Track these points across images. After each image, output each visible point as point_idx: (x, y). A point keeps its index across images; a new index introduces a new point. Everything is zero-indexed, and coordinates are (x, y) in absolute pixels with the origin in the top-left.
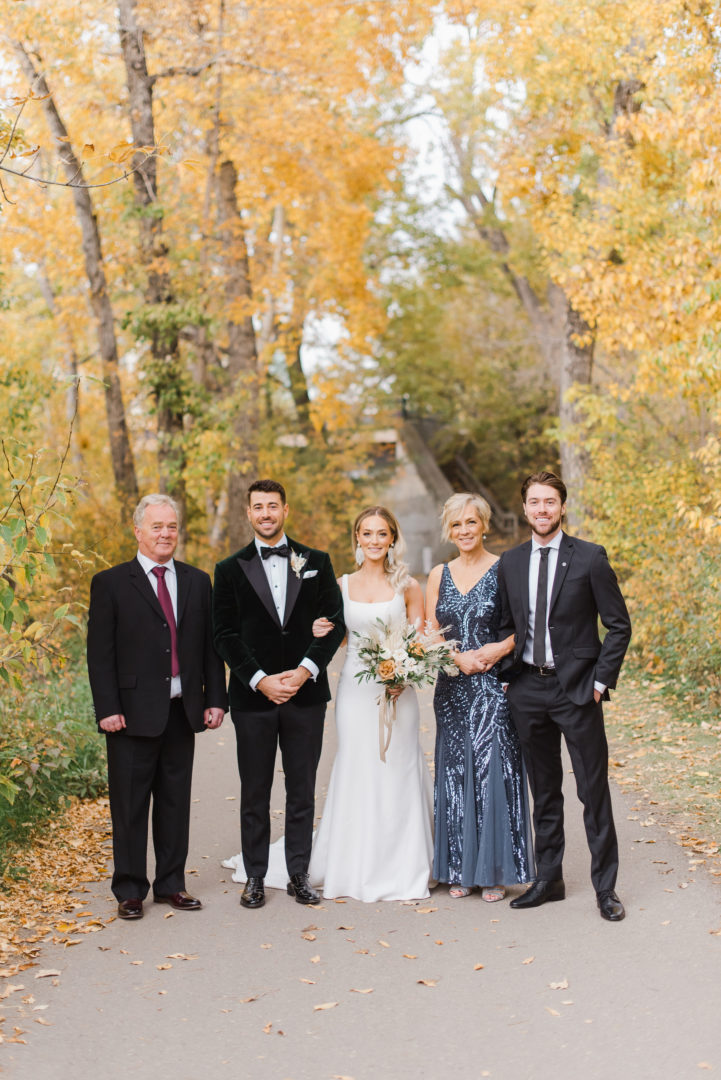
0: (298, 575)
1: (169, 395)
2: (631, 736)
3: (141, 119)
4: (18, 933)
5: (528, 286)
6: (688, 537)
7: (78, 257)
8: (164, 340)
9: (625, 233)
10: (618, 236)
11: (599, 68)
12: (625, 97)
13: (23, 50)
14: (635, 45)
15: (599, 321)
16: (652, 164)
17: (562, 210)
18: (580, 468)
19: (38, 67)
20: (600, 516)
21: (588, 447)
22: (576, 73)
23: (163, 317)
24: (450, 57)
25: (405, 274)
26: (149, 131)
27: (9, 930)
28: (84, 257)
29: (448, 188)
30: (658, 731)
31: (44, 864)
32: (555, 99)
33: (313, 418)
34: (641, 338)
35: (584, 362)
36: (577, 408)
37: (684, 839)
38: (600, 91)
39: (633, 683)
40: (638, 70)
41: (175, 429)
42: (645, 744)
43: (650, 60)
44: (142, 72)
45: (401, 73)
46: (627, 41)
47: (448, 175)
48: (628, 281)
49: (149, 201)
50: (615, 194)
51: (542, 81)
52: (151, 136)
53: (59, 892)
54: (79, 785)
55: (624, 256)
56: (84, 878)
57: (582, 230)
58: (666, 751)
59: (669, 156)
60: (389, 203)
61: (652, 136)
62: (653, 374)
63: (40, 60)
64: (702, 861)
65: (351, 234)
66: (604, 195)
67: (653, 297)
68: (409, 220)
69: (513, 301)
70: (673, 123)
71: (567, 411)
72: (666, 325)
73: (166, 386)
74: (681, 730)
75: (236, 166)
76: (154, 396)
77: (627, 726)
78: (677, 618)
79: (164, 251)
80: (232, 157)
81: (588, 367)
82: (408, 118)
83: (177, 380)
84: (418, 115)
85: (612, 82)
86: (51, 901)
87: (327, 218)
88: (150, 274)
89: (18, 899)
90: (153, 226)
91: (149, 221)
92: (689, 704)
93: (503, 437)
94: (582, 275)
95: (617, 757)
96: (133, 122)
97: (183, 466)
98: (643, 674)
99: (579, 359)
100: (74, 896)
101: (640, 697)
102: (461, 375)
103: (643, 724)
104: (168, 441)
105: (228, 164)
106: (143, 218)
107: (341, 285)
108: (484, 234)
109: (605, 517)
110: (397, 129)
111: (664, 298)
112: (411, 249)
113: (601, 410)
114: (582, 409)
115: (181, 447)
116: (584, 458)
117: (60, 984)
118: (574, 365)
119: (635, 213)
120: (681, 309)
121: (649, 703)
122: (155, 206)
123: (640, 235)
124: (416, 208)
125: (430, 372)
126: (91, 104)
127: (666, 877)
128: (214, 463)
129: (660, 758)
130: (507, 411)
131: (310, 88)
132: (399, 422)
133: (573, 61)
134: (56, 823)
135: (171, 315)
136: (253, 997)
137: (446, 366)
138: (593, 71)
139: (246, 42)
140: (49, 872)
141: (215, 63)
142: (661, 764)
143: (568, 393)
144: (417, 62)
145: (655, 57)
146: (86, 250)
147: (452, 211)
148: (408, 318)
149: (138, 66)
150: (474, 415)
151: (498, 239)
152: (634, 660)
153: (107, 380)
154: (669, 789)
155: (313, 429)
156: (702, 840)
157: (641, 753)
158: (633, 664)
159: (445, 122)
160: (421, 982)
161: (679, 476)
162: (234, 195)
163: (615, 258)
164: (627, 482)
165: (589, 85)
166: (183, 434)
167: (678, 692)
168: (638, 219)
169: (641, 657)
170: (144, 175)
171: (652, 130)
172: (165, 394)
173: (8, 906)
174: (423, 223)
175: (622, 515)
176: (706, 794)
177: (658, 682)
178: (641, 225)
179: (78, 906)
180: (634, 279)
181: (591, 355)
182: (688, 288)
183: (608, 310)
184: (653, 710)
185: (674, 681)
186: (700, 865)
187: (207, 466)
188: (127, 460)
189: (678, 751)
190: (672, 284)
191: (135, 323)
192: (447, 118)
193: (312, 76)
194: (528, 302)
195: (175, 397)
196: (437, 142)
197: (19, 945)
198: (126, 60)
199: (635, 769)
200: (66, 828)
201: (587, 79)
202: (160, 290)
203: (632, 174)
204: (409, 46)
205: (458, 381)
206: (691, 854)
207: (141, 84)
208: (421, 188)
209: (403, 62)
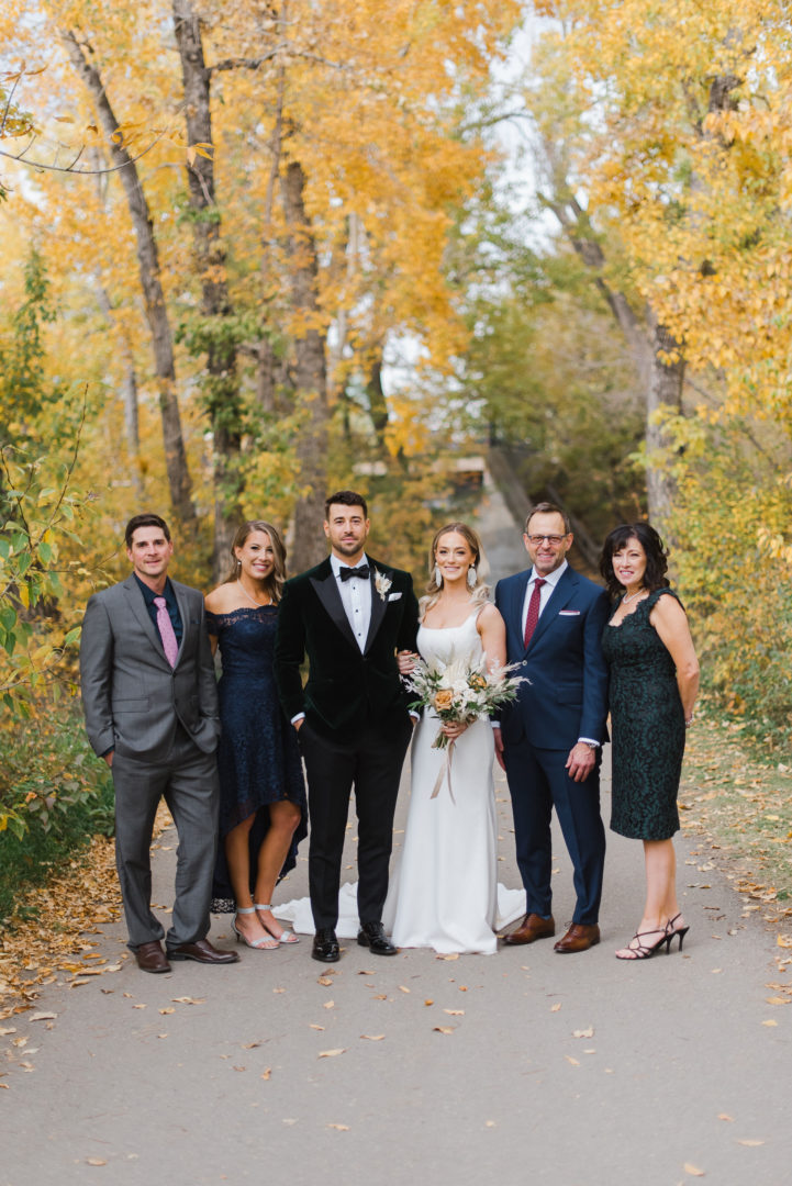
0: (383, 598)
1: (225, 414)
2: (703, 778)
3: (197, 114)
4: (19, 974)
5: (625, 303)
6: (773, 568)
7: (134, 266)
8: (222, 354)
9: (717, 242)
10: (710, 245)
11: (693, 63)
12: (721, 93)
13: (74, 40)
14: (733, 37)
15: (687, 336)
16: (749, 167)
17: (652, 217)
18: (668, 496)
19: (90, 59)
20: (685, 547)
21: (674, 473)
22: (670, 68)
23: (219, 329)
24: (542, 54)
25: (493, 289)
26: (205, 129)
27: (10, 971)
28: (138, 265)
29: (540, 196)
30: (732, 774)
31: (57, 904)
32: (645, 96)
33: (388, 442)
34: (729, 354)
35: (673, 382)
36: (663, 431)
37: (741, 884)
38: (696, 88)
39: (713, 723)
40: (735, 64)
41: (231, 450)
42: (716, 787)
43: (749, 54)
44: (198, 64)
45: (486, 70)
46: (723, 33)
47: (539, 180)
48: (715, 292)
49: (205, 205)
50: (707, 199)
51: (633, 77)
52: (208, 134)
53: (69, 933)
54: (106, 823)
55: (715, 266)
56: (97, 919)
57: (671, 239)
58: (738, 794)
59: (767, 159)
60: (476, 213)
61: (743, 136)
62: (744, 395)
63: (91, 51)
64: (756, 907)
65: (427, 243)
66: (696, 200)
67: (743, 310)
68: (497, 230)
69: (609, 320)
70: (766, 121)
71: (654, 435)
72: (756, 341)
73: (223, 404)
74: (756, 772)
75: (304, 167)
76: (209, 415)
77: (700, 768)
78: (760, 654)
79: (222, 259)
80: (298, 158)
81: (677, 387)
82: (496, 120)
83: (234, 398)
84: (506, 117)
85: (708, 79)
86: (60, 943)
87: (402, 227)
88: (205, 283)
89: (25, 940)
90: (209, 231)
91: (206, 226)
92: (768, 746)
93: (598, 466)
94: (667, 286)
95: (685, 799)
96: (187, 117)
97: (241, 490)
98: (723, 715)
99: (667, 379)
100: (84, 938)
101: (718, 738)
102: (553, 399)
103: (715, 766)
104: (223, 463)
105: (295, 167)
106: (198, 223)
107: (419, 300)
108: (578, 247)
109: (690, 549)
110: (486, 132)
111: (755, 312)
112: (499, 262)
113: (691, 434)
114: (668, 432)
115: (237, 469)
116: (670, 484)
117: (54, 1027)
118: (662, 385)
119: (729, 221)
120: (772, 322)
121: (726, 744)
122: (212, 210)
123: (734, 246)
124: (505, 218)
125: (519, 395)
126: (143, 98)
127: (716, 922)
128: (273, 486)
129: (730, 801)
130: (602, 436)
131: (377, 82)
132: (485, 448)
133: (666, 55)
134: (77, 862)
135: (227, 328)
136: (256, 1043)
137: (537, 388)
138: (687, 66)
139: (309, 31)
140: (61, 913)
141: (275, 54)
142: (729, 807)
143: (656, 414)
144: (504, 58)
145: (754, 50)
146: (141, 258)
147: (542, 221)
148: (496, 338)
149: (194, 57)
150: (566, 442)
151: (593, 252)
152: (715, 699)
153: (163, 399)
154: (735, 833)
155: (389, 454)
156: (760, 886)
157: (710, 796)
158: (714, 704)
159: (536, 124)
160: (437, 1030)
161: (771, 504)
162: (301, 199)
163: (707, 270)
164: (714, 510)
165: (683, 81)
166: (240, 456)
167: (757, 732)
168: (732, 227)
169: (723, 696)
170: (201, 176)
171: (744, 128)
172: (221, 412)
173: (12, 946)
174: (511, 234)
175: (709, 545)
176: (773, 838)
177: (738, 723)
178: (735, 233)
179: (87, 948)
180: (722, 291)
181: (682, 375)
182: (780, 301)
183: (697, 325)
184: (730, 752)
185: (756, 721)
186: (754, 912)
187: (265, 490)
188: (184, 485)
189: (750, 795)
190: (763, 297)
191: (189, 336)
192: (537, 120)
193: (380, 69)
194: (625, 320)
195: (231, 416)
196: (527, 146)
197: (17, 987)
198: (180, 51)
199: (702, 812)
200: (86, 866)
201: (681, 74)
202: (216, 300)
203: (726, 178)
204: (495, 39)
205: (549, 405)
206: (746, 900)
207: (197, 78)
208: (509, 196)
209: (488, 57)
